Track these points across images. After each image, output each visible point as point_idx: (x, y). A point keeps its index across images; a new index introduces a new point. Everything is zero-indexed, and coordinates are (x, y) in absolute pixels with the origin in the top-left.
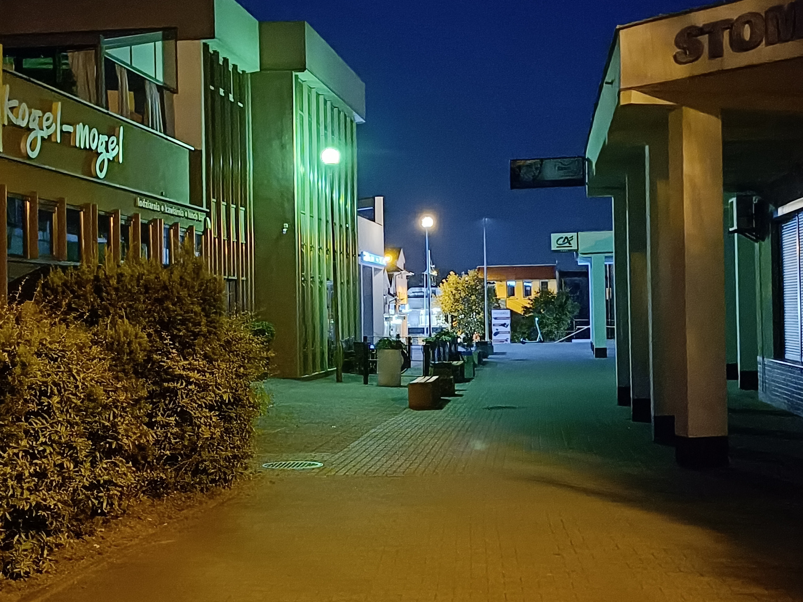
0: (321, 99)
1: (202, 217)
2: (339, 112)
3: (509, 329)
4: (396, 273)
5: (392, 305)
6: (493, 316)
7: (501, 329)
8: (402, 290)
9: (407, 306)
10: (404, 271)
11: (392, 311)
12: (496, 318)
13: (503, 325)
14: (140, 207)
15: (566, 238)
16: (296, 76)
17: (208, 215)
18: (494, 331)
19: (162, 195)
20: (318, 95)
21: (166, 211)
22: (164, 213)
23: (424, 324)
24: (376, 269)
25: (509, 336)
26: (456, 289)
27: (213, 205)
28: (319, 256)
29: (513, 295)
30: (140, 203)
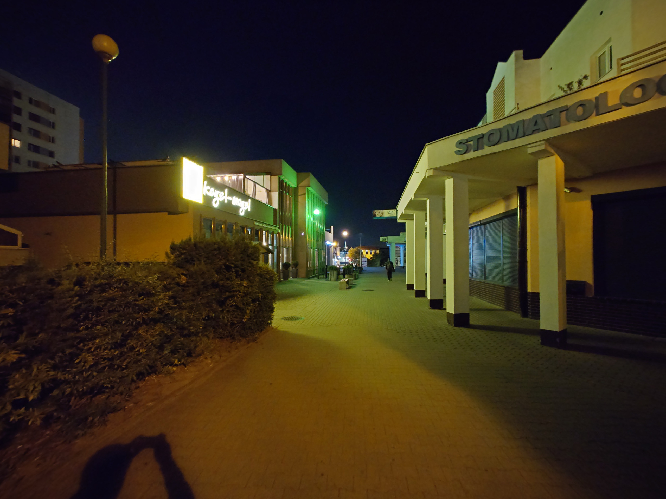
0: (315, 196)
1: (277, 229)
2: (320, 201)
3: (367, 263)
4: (336, 248)
5: (335, 256)
6: (363, 259)
7: (365, 263)
8: (338, 252)
9: (339, 257)
10: (339, 247)
11: (335, 258)
12: (363, 260)
13: (365, 262)
14: (255, 225)
15: (384, 238)
16: (307, 189)
17: (279, 228)
18: (363, 263)
19: (264, 222)
20: (314, 195)
21: (265, 226)
22: (264, 227)
23: (344, 261)
24: (330, 246)
25: (366, 265)
26: (353, 252)
27: (281, 226)
28: (313, 241)
29: (367, 254)
30: (256, 223)
